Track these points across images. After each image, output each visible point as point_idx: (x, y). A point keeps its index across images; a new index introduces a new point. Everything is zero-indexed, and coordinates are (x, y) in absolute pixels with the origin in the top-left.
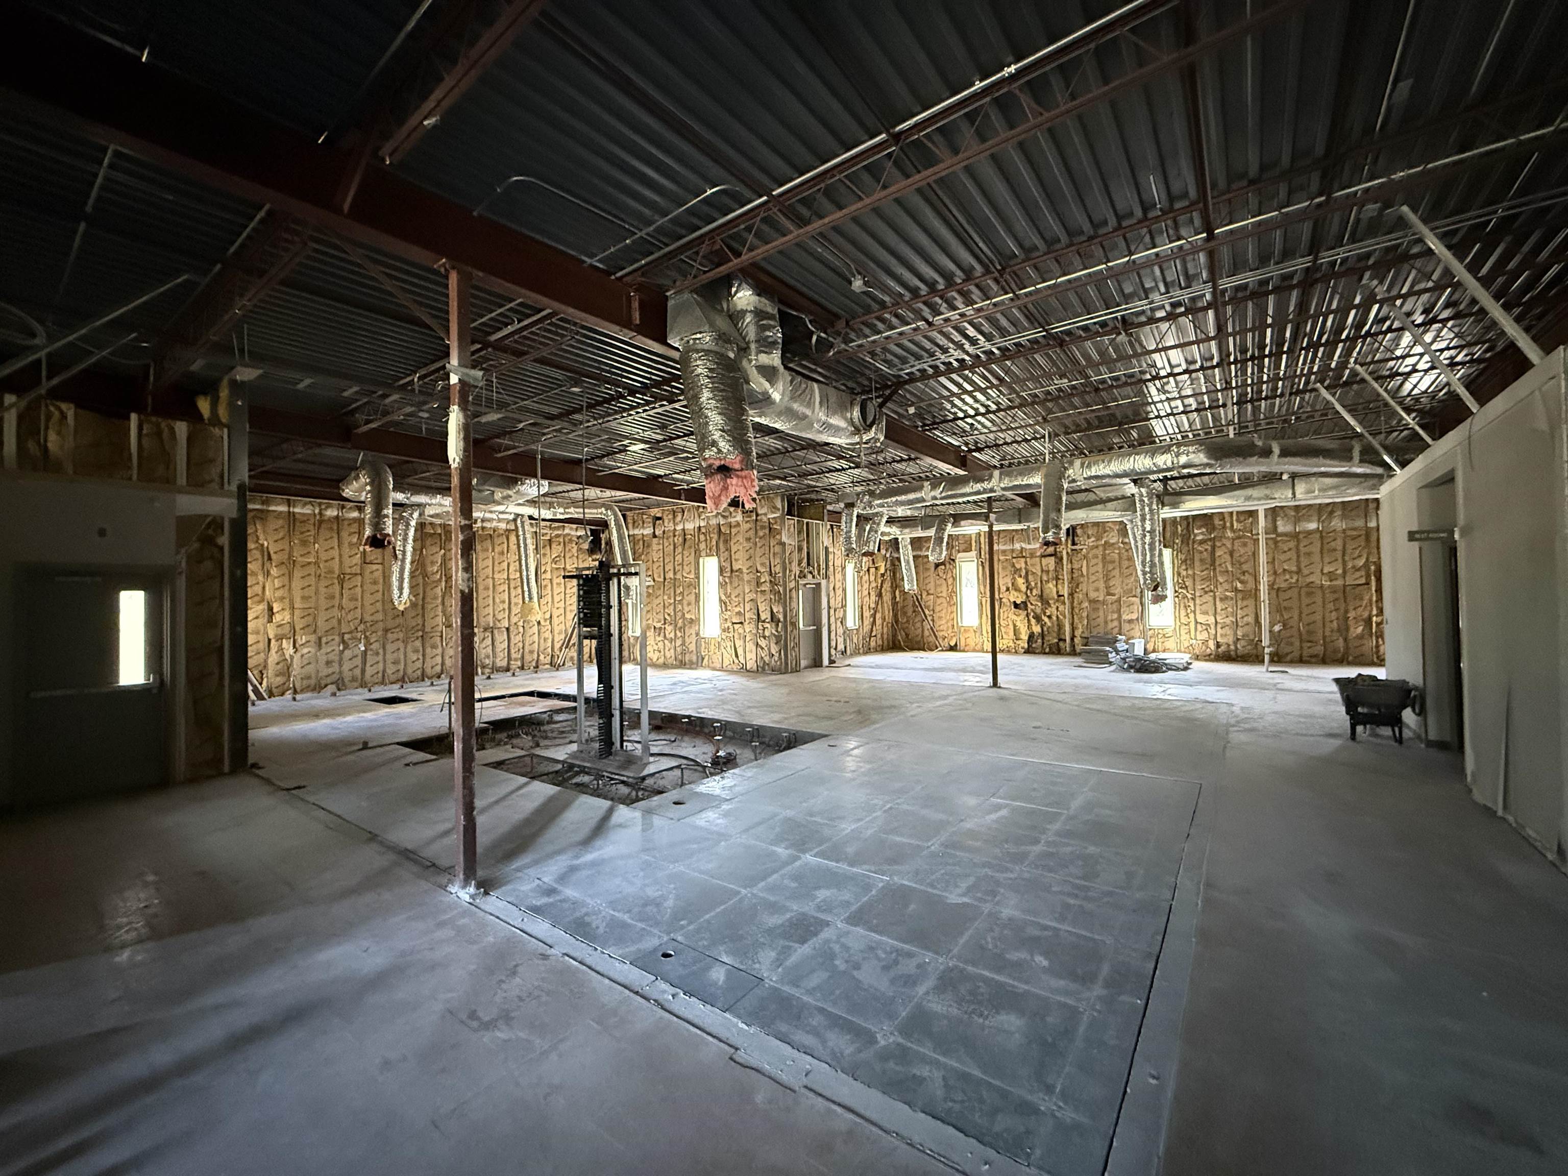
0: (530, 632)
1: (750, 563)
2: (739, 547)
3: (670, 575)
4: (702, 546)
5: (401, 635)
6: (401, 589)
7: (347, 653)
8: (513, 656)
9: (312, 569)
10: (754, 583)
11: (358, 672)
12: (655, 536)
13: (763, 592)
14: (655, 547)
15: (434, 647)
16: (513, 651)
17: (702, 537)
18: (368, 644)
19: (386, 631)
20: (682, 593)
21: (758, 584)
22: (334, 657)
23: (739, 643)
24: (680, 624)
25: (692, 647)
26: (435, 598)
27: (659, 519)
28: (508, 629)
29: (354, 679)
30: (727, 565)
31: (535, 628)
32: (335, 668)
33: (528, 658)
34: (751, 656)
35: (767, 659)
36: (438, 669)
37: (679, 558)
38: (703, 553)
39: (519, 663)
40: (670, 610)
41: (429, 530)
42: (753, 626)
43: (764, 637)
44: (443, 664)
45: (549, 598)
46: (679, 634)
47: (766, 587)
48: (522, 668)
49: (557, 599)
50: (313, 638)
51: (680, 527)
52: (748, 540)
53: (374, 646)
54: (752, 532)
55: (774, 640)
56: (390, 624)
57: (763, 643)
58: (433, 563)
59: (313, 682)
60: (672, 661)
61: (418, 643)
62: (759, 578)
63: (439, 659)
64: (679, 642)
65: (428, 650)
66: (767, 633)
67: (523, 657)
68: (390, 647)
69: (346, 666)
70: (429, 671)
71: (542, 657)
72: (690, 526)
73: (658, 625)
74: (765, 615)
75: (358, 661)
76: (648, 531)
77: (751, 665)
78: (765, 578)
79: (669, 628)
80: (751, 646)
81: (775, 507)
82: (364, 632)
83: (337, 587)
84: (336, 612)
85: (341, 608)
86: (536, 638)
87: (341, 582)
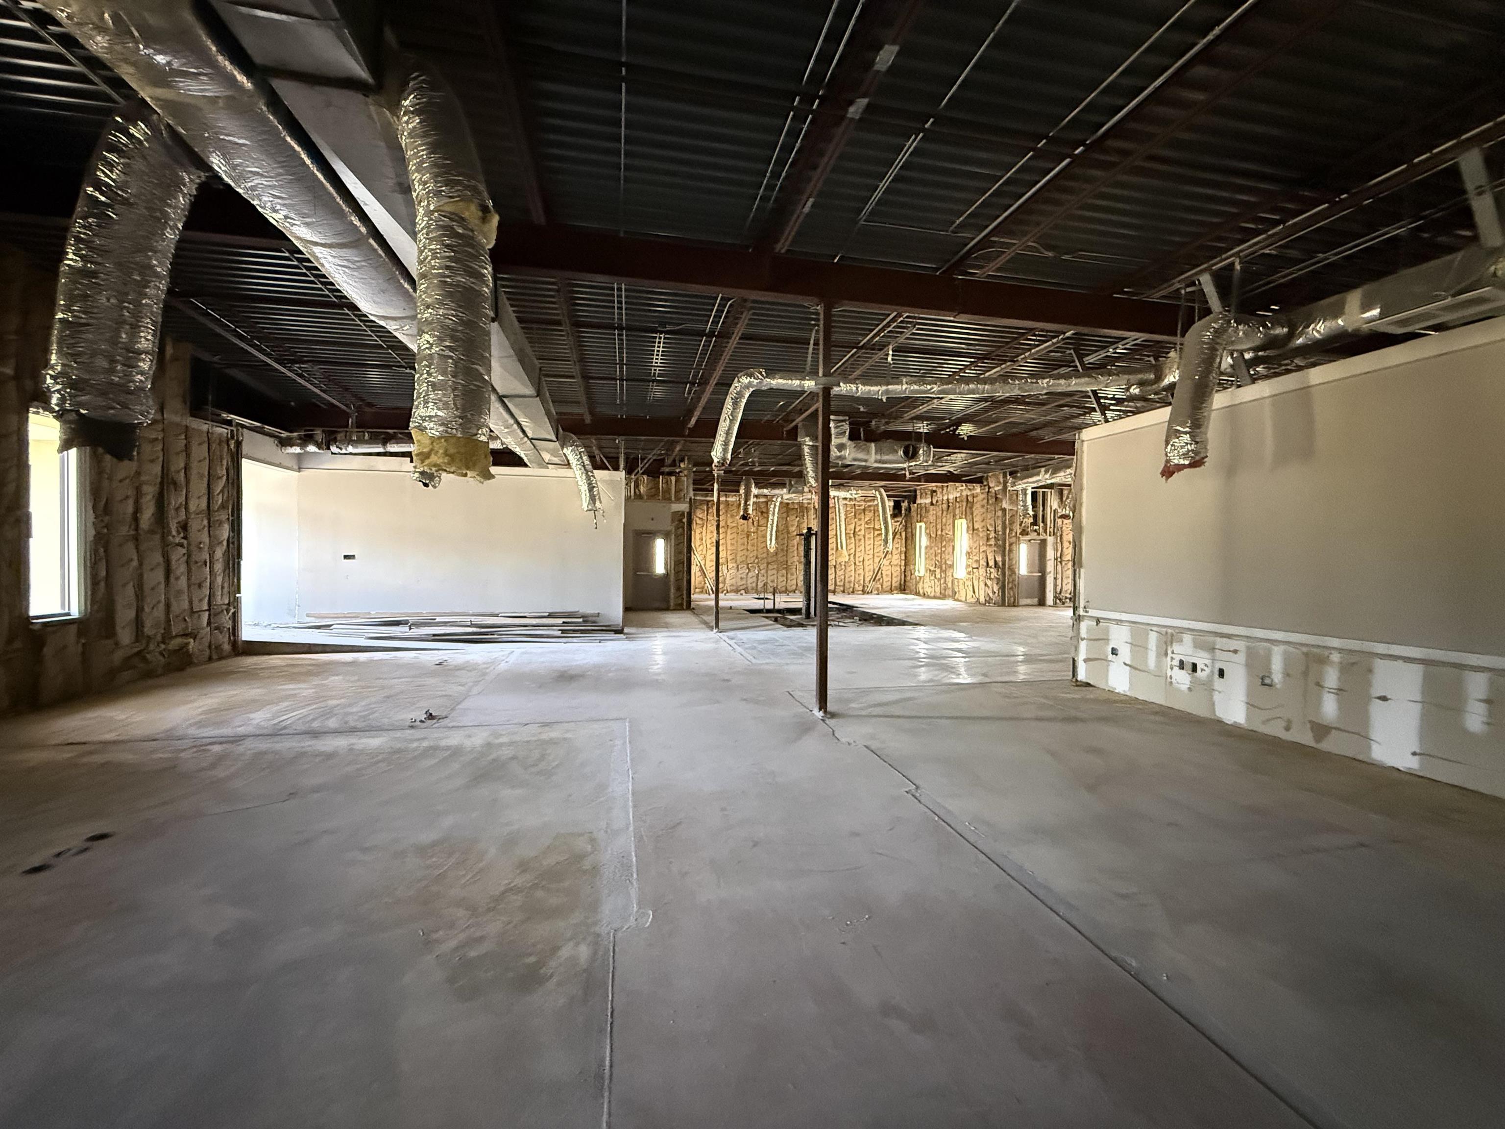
0: (849, 569)
1: (983, 524)
2: (978, 510)
3: (939, 533)
4: (957, 511)
5: (775, 566)
6: (771, 540)
7: (750, 574)
8: (838, 583)
9: (735, 530)
10: (985, 538)
11: (754, 585)
12: (932, 504)
13: (991, 545)
14: (931, 512)
15: (792, 574)
16: (838, 580)
17: (958, 505)
18: (759, 570)
19: (768, 563)
20: (945, 546)
21: (988, 539)
22: (744, 576)
23: (976, 583)
24: (944, 568)
25: (950, 585)
26: (793, 546)
27: (935, 491)
28: (835, 567)
29: (753, 589)
30: (971, 525)
31: (853, 567)
32: (744, 582)
33: (847, 585)
34: (982, 593)
35: (991, 595)
36: (794, 587)
37: (944, 520)
38: (958, 517)
39: (842, 589)
40: (938, 558)
41: (791, 506)
42: (984, 570)
43: (990, 579)
44: (797, 585)
45: (862, 548)
46: (943, 575)
47: (992, 542)
48: (843, 592)
49: (868, 548)
50: (735, 565)
51: (945, 498)
52: (983, 506)
53: (763, 572)
54: (985, 501)
55: (995, 582)
56: (770, 560)
57: (989, 583)
58: (792, 526)
59: (734, 588)
60: (938, 594)
61: (784, 572)
62: (988, 535)
63: (794, 582)
64: (942, 581)
65: (789, 576)
66: (992, 576)
67: (844, 585)
68: (770, 573)
69: (750, 581)
70: (789, 588)
71: (857, 585)
72: (951, 497)
73: (932, 568)
74: (992, 563)
75: (755, 579)
76: (928, 501)
77: (982, 600)
78: (992, 535)
79: (938, 571)
80: (982, 585)
81: (1000, 482)
82: (758, 563)
83: (746, 539)
84: (745, 552)
85: (748, 550)
86: (853, 573)
87: (748, 537)
